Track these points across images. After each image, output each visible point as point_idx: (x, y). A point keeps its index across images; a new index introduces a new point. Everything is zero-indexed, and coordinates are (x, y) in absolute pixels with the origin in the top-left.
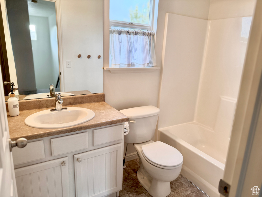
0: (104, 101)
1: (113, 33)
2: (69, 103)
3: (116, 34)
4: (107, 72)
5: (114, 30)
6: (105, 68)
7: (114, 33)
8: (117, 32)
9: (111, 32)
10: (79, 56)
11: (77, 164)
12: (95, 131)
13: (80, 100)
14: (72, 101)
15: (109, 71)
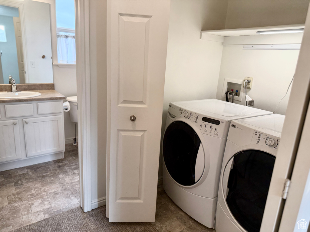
0: (54, 89)
1: (60, 37)
2: (24, 89)
3: (63, 37)
4: (56, 66)
5: (61, 34)
6: (53, 63)
7: (62, 37)
8: (64, 37)
9: (58, 36)
10: (44, 57)
11: (26, 126)
12: (38, 103)
13: (33, 87)
14: (27, 87)
15: (57, 65)
